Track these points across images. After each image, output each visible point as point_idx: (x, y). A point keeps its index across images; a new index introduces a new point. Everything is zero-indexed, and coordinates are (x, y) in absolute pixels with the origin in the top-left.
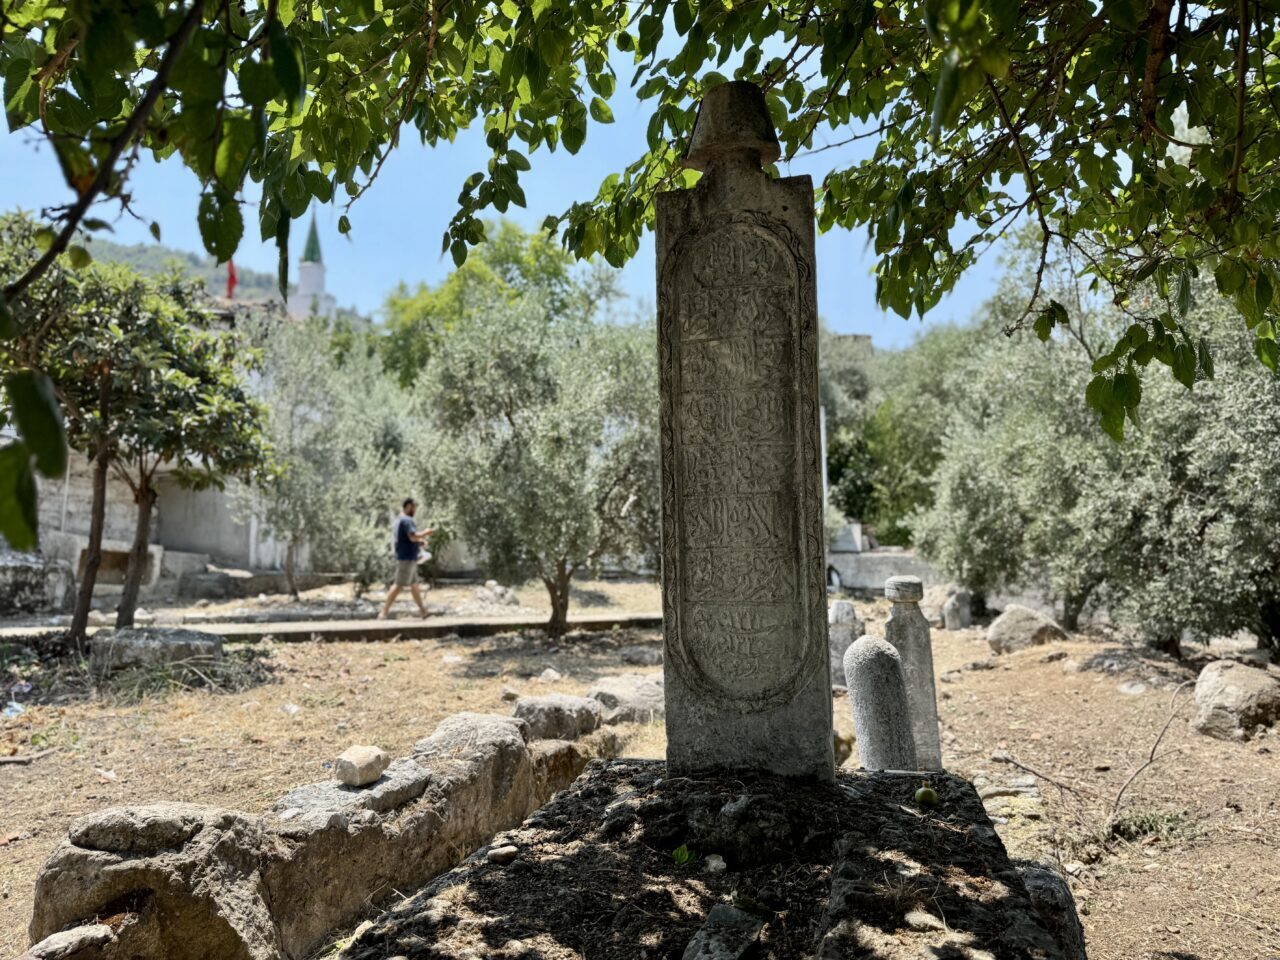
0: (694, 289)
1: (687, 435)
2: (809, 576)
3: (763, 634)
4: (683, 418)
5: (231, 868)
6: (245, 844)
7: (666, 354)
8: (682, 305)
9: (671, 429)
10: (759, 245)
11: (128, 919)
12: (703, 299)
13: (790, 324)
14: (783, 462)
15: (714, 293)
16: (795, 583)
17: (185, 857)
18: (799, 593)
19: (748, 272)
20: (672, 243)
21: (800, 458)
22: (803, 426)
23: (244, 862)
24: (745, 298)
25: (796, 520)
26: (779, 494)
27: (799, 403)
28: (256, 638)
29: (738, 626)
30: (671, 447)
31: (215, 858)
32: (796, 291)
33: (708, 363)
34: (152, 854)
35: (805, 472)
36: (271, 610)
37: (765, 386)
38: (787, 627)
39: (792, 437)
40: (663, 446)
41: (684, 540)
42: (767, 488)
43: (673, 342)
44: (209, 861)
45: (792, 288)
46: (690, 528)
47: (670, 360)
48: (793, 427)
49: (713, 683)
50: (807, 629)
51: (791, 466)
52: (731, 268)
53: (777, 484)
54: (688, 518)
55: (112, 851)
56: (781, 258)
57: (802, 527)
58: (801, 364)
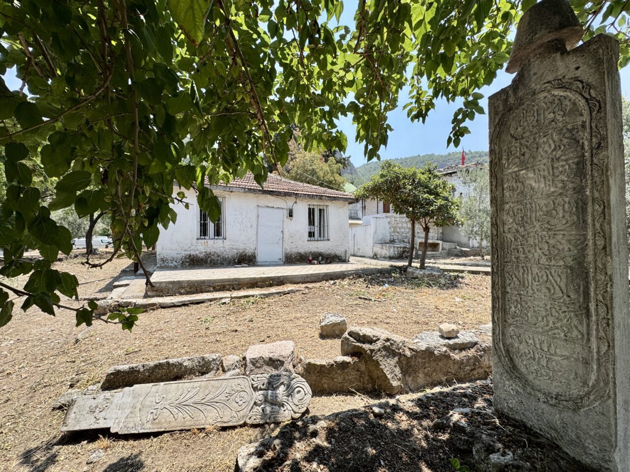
0: (510, 143)
1: (506, 227)
2: (597, 330)
3: (556, 358)
4: (505, 218)
5: (388, 354)
6: (394, 348)
7: (494, 183)
8: (504, 154)
9: (497, 224)
10: (556, 101)
11: (356, 359)
12: (516, 147)
13: (583, 148)
14: (576, 246)
15: (523, 141)
16: (585, 331)
17: (372, 347)
18: (589, 340)
19: (547, 122)
20: (497, 121)
21: (590, 243)
22: (594, 220)
23: (393, 353)
24: (545, 139)
25: (587, 288)
26: (571, 268)
27: (590, 204)
28: (462, 271)
29: (538, 346)
30: (497, 235)
31: (382, 350)
32: (587, 124)
33: (519, 185)
34: (364, 343)
35: (595, 254)
36: (473, 262)
37: (560, 194)
38: (577, 360)
39: (585, 228)
40: (492, 234)
41: (504, 287)
42: (561, 263)
43: (498, 176)
44: (379, 350)
45: (584, 122)
46: (508, 281)
47: (496, 186)
48: (585, 222)
49: (521, 373)
50: (595, 367)
51: (583, 249)
52: (535, 123)
53: (570, 262)
54: (507, 275)
55: (355, 339)
56: (574, 104)
57: (592, 294)
58: (592, 176)
